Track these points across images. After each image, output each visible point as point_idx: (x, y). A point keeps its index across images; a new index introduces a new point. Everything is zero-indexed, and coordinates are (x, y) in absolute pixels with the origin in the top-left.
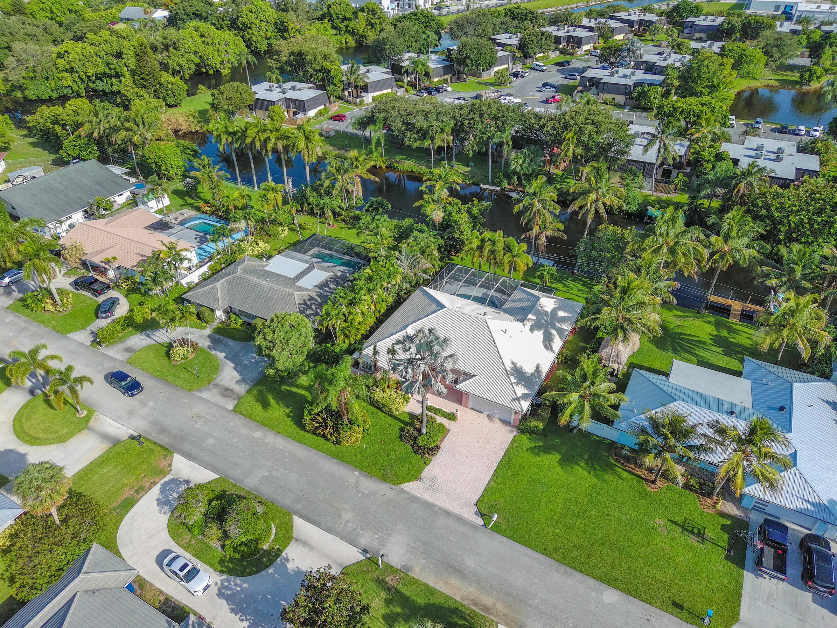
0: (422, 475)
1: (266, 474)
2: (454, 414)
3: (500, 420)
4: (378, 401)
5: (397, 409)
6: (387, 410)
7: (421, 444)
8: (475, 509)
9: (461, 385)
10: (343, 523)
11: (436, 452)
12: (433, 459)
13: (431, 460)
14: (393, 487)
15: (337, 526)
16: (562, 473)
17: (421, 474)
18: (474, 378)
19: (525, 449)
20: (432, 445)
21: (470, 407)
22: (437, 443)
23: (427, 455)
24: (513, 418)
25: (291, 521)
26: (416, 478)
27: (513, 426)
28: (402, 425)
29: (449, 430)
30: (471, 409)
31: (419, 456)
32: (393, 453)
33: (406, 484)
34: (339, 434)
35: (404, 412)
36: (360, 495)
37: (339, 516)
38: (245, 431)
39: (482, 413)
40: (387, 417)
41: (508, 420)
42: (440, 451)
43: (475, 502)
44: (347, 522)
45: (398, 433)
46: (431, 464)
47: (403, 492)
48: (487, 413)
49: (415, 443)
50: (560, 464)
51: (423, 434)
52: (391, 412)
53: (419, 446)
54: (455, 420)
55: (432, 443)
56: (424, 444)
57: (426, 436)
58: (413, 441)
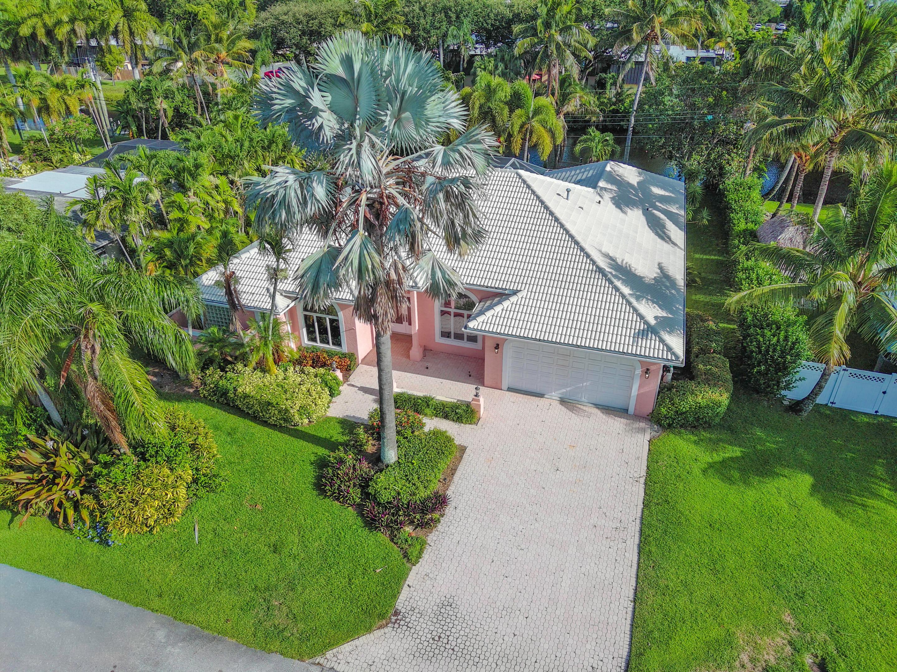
0: (402, 602)
2: (468, 405)
3: (597, 406)
4: (246, 396)
5: (303, 410)
6: (274, 416)
7: (385, 496)
9: (481, 319)
11: (436, 515)
12: (432, 538)
13: (423, 544)
14: (295, 666)
16: (846, 525)
17: (395, 596)
18: (514, 299)
19: (697, 471)
20: (423, 494)
21: (505, 386)
22: (435, 486)
23: (408, 529)
24: (635, 392)
26: (381, 616)
27: (637, 417)
28: (322, 451)
29: (463, 449)
30: (510, 389)
31: (382, 537)
32: (294, 538)
33: (347, 647)
34: (96, 497)
35: (328, 420)
39: (541, 395)
40: (276, 435)
41: (618, 402)
42: (449, 510)
45: (310, 473)
46: (426, 555)
48: (556, 395)
49: (366, 495)
50: (825, 502)
51: (387, 466)
52: (285, 420)
53: (379, 504)
54: (475, 420)
55: (421, 488)
56: (393, 493)
57: (397, 469)
58: (359, 490)
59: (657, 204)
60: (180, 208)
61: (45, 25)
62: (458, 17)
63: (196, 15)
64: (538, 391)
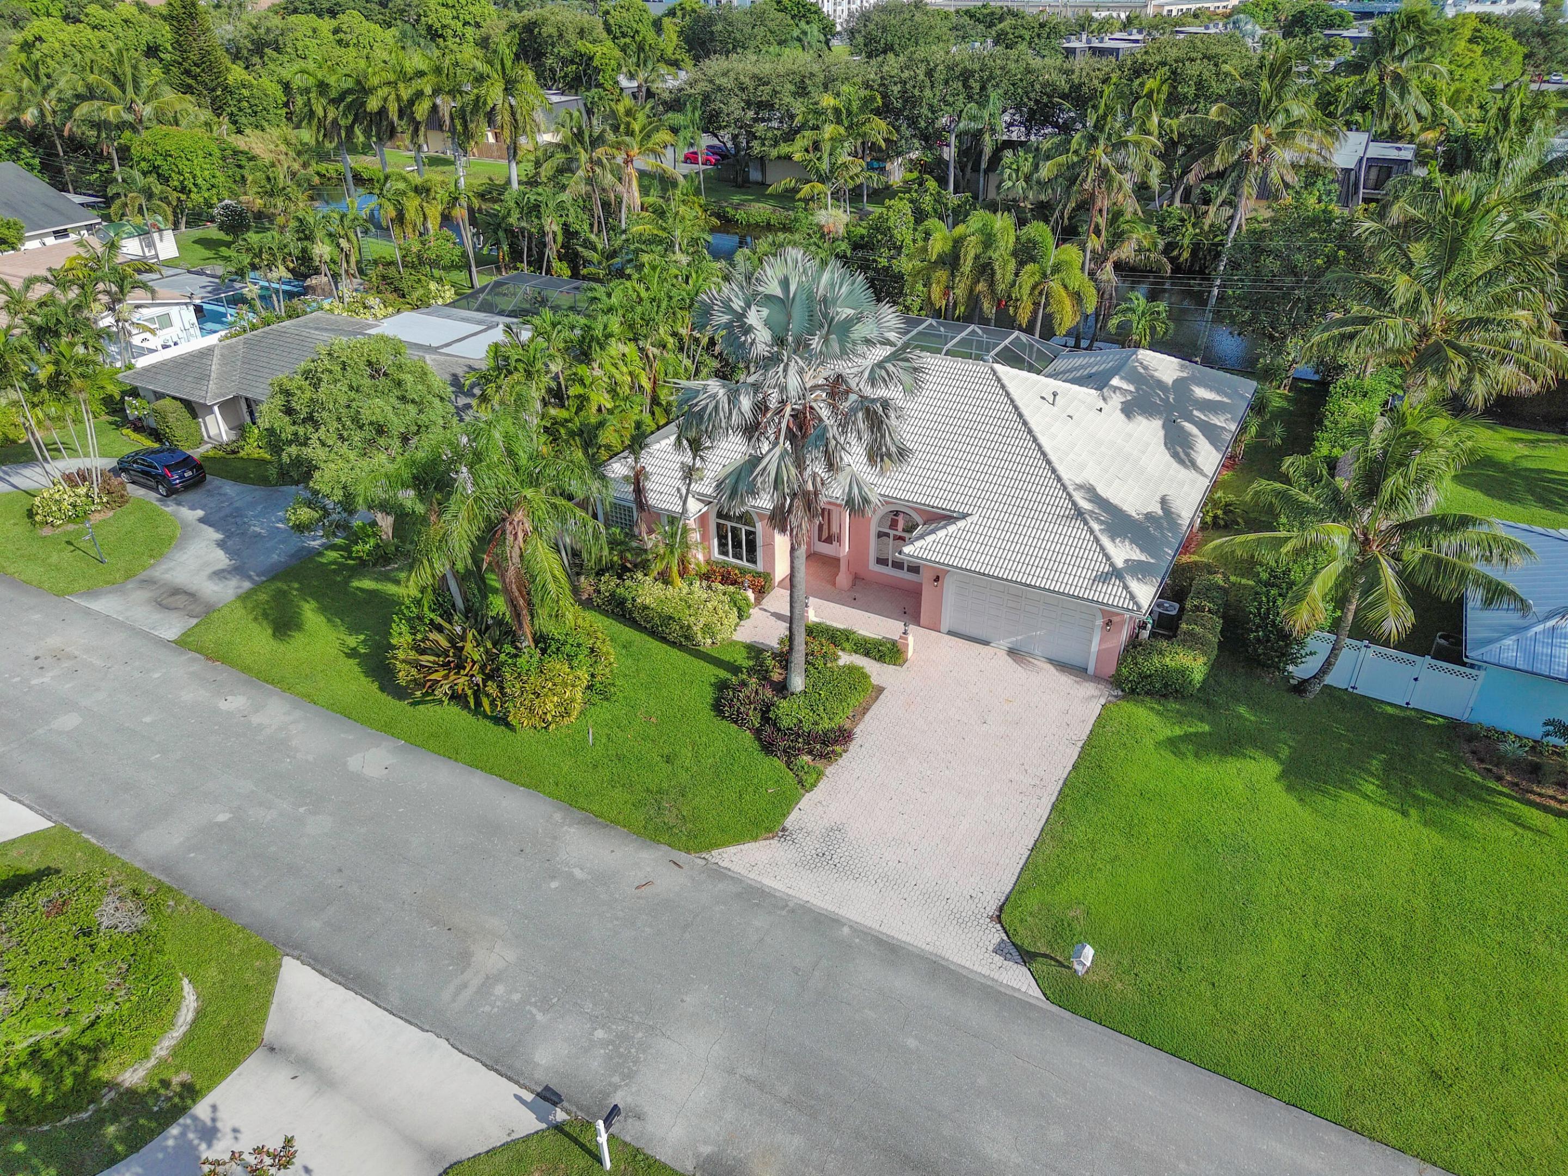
0: (791, 821)
1: (222, 818)
2: (894, 643)
3: (1051, 661)
4: (646, 608)
5: (707, 629)
6: (674, 631)
7: (785, 723)
8: (996, 935)
9: (919, 544)
10: (475, 983)
11: (838, 749)
12: (830, 770)
13: (820, 774)
14: (681, 857)
15: (446, 995)
16: (1304, 813)
17: (785, 816)
18: (961, 524)
19: (1148, 742)
20: (826, 724)
21: (944, 628)
22: (839, 721)
23: (807, 758)
24: (1095, 647)
25: (270, 975)
26: (768, 830)
27: (1097, 678)
28: (723, 674)
29: (880, 690)
30: (950, 633)
31: (779, 764)
32: (687, 753)
33: (732, 850)
35: (734, 643)
36: (554, 885)
37: (464, 958)
38: (193, 694)
39: (986, 643)
40: (675, 653)
41: (1077, 660)
42: (853, 746)
43: (992, 909)
44: (491, 980)
45: (709, 695)
46: (821, 785)
47: (719, 874)
48: (1005, 643)
49: (765, 719)
50: (1290, 789)
51: (792, 694)
52: (687, 638)
53: (779, 730)
54: (901, 661)
55: (827, 720)
56: (795, 721)
57: (802, 698)
58: (759, 715)
59: (1196, 413)
60: (582, 381)
61: (398, 98)
62: (983, 88)
63: (591, 59)
64: (984, 638)
